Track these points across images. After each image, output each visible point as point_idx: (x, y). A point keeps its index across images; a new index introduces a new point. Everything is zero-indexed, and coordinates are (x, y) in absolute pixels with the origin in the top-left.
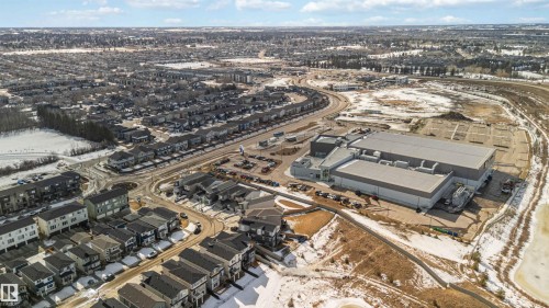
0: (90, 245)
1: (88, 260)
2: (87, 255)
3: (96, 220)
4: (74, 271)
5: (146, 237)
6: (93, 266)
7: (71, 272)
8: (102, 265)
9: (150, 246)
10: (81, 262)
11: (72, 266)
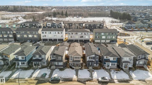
3: (94, 42)
6: (56, 64)
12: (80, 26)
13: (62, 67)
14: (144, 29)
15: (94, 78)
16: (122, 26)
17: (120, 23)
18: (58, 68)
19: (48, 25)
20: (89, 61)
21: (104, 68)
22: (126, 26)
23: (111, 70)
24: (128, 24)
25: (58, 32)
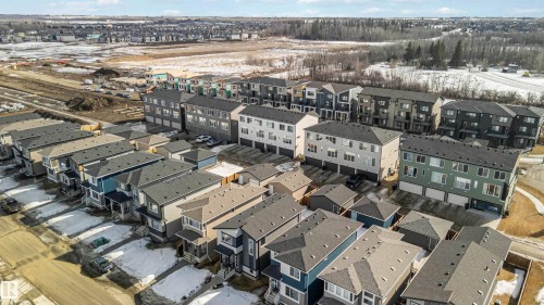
19: (309, 94)
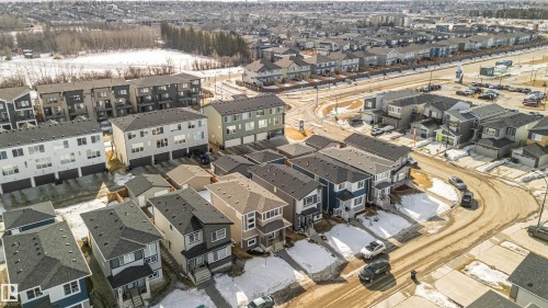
0: (206, 196)
1: (199, 238)
2: (196, 224)
3: (222, 148)
4: (156, 266)
5: (347, 195)
6: (211, 258)
7: (145, 270)
8: (234, 257)
9: (354, 221)
10: (179, 242)
11: (151, 250)
12: (118, 96)
13: (230, 263)
14: (304, 82)
15: (345, 256)
16: (240, 79)
17: (223, 67)
18: (218, 272)
20: (303, 213)
21: (340, 220)
22: (258, 78)
23: (358, 217)
24: (262, 70)
25: (79, 140)
